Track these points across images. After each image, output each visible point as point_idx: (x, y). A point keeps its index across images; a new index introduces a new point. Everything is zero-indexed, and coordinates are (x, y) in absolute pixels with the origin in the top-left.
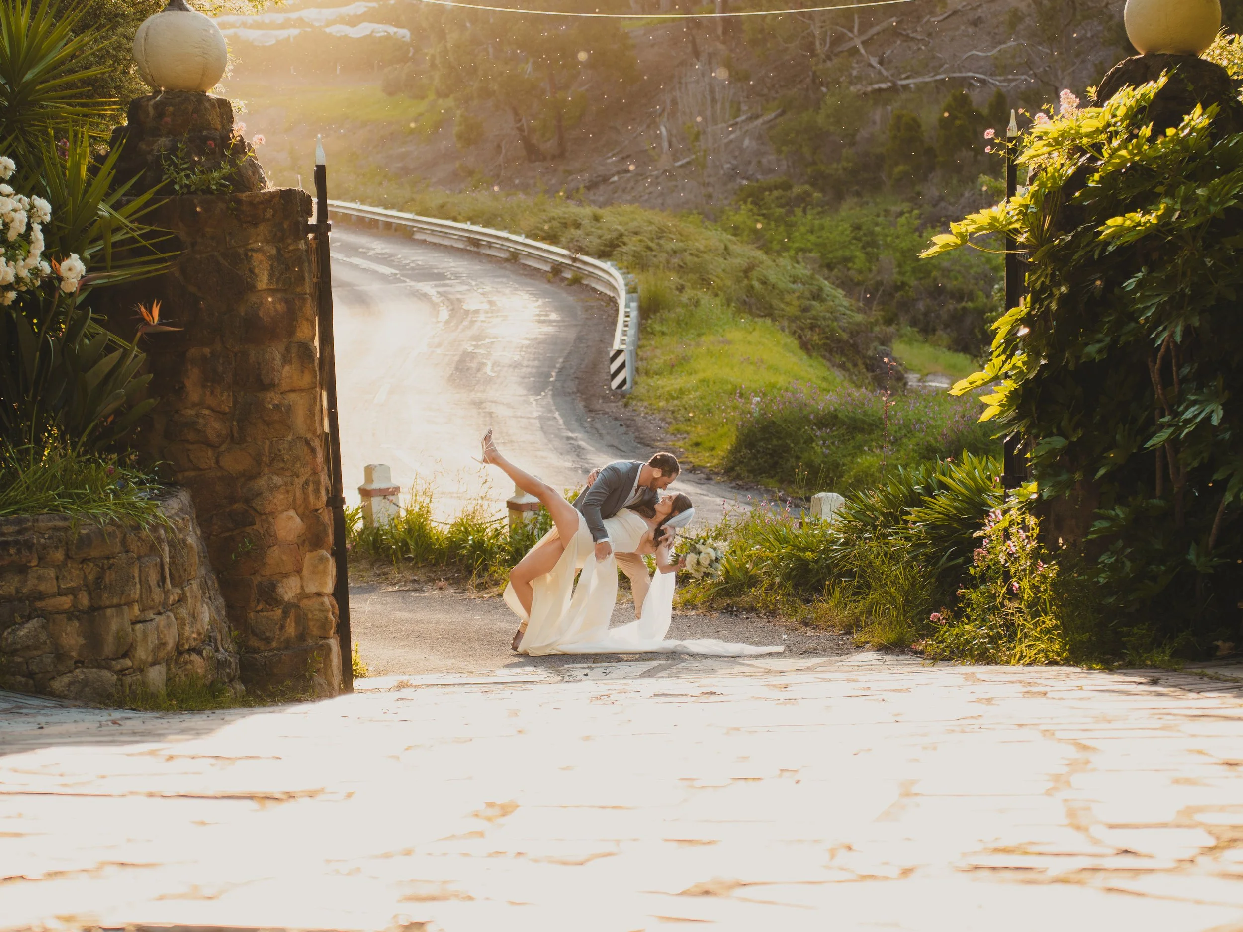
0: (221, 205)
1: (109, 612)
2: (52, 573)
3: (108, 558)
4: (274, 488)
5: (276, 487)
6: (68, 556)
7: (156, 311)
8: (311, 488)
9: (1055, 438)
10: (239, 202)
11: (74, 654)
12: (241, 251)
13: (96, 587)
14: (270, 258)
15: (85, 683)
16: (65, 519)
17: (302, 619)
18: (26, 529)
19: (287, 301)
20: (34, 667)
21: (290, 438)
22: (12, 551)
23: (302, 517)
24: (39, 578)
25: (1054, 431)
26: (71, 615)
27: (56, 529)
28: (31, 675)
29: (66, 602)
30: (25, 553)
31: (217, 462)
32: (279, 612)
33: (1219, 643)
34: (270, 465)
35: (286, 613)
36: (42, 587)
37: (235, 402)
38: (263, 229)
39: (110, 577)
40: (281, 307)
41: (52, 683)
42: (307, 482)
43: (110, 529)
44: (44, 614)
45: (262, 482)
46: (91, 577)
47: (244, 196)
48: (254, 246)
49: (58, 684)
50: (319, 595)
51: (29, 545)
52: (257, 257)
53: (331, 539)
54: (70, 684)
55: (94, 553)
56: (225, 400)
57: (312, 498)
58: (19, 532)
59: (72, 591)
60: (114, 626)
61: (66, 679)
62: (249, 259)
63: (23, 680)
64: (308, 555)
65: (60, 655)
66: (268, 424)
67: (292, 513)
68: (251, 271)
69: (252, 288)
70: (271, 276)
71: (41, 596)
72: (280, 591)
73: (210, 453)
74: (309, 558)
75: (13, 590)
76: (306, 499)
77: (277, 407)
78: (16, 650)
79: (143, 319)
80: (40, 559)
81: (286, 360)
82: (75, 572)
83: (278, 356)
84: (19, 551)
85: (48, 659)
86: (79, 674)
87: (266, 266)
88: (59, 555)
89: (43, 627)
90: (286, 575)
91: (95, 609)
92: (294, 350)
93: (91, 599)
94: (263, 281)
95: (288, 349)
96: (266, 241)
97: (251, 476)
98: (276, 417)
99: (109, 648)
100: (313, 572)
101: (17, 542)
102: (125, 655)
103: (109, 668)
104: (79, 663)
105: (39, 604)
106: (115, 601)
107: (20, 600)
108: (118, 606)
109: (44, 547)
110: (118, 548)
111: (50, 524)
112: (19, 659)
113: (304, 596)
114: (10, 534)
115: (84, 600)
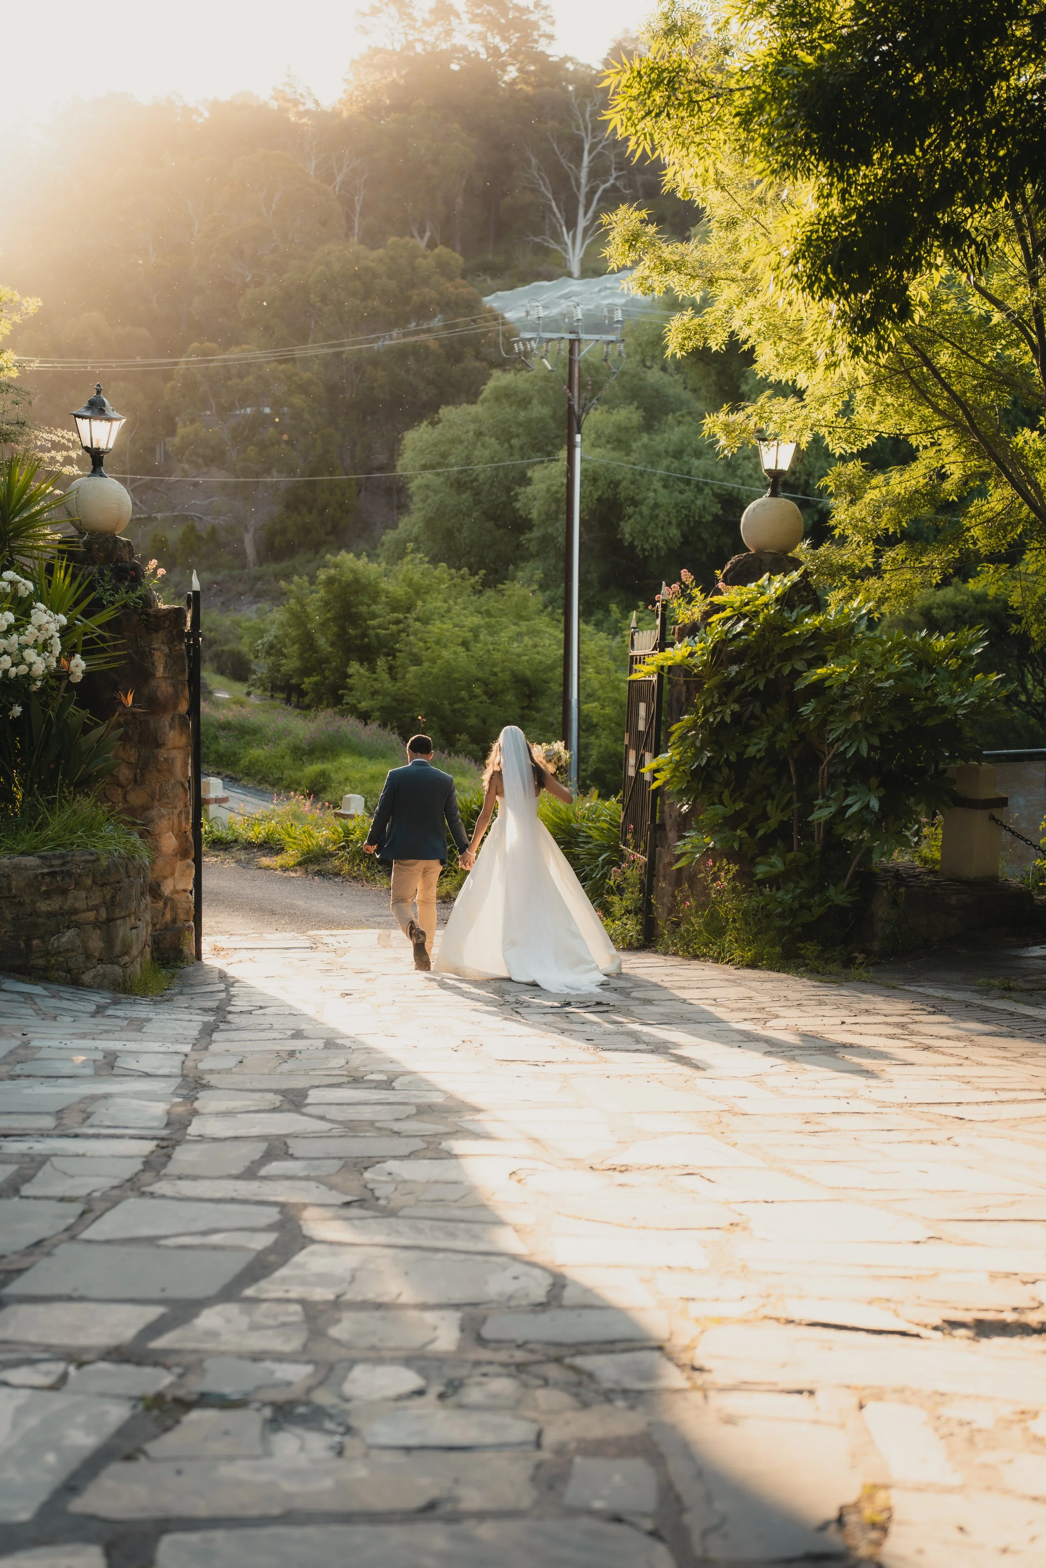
0: (136, 617)
1: (119, 922)
2: (83, 894)
3: (118, 882)
4: (161, 817)
5: (163, 816)
6: (94, 882)
7: (130, 698)
8: (183, 816)
9: (718, 806)
10: (148, 615)
11: (96, 954)
12: (147, 649)
13: (111, 904)
14: (165, 655)
15: (104, 976)
16: (92, 854)
17: (174, 909)
18: (67, 862)
19: (174, 686)
20: (72, 965)
21: (172, 781)
22: (59, 879)
23: (177, 836)
24: (75, 898)
25: (716, 801)
26: (96, 925)
27: (86, 862)
28: (69, 971)
29: (91, 915)
30: (67, 880)
31: (125, 798)
32: (161, 903)
33: (856, 954)
34: (159, 800)
35: (165, 904)
36: (77, 905)
37: (139, 756)
38: (161, 635)
39: (120, 896)
40: (170, 690)
41: (83, 976)
42: (181, 813)
43: (121, 861)
44: (78, 925)
45: (154, 813)
46: (108, 897)
47: (151, 611)
48: (156, 646)
49: (87, 977)
50: (185, 891)
51: (70, 874)
52: (157, 654)
53: (193, 853)
54: (95, 977)
55: (112, 880)
56: (132, 755)
57: (184, 824)
58: (63, 864)
59: (96, 908)
60: (121, 934)
61: (92, 973)
62: (151, 655)
63: (64, 974)
64: (179, 863)
65: (88, 956)
66: (159, 771)
67: (170, 834)
68: (153, 664)
69: (152, 675)
70: (165, 668)
71: (75, 912)
72: (163, 888)
73: (120, 791)
74: (179, 865)
75: (57, 907)
76: (180, 824)
77: (166, 760)
78: (59, 953)
79: (121, 703)
80: (76, 884)
81: (172, 727)
82: (98, 893)
83: (167, 724)
84: (63, 878)
85: (81, 959)
86: (100, 969)
87: (163, 661)
88: (89, 881)
89: (78, 935)
90: (165, 878)
91: (110, 920)
92: (177, 720)
93: (108, 913)
94: (160, 671)
95: (173, 719)
96: (163, 643)
97: (146, 808)
98: (165, 767)
99: (118, 949)
100: (182, 875)
101: (62, 872)
102: (126, 954)
103: (118, 964)
104: (100, 960)
105: (74, 918)
106: (123, 914)
107: (62, 915)
108: (124, 917)
109: (80, 875)
110: (124, 875)
111: (83, 858)
112: (61, 959)
113: (176, 891)
114: (57, 866)
115: (103, 914)
